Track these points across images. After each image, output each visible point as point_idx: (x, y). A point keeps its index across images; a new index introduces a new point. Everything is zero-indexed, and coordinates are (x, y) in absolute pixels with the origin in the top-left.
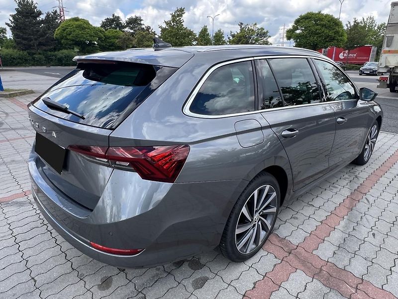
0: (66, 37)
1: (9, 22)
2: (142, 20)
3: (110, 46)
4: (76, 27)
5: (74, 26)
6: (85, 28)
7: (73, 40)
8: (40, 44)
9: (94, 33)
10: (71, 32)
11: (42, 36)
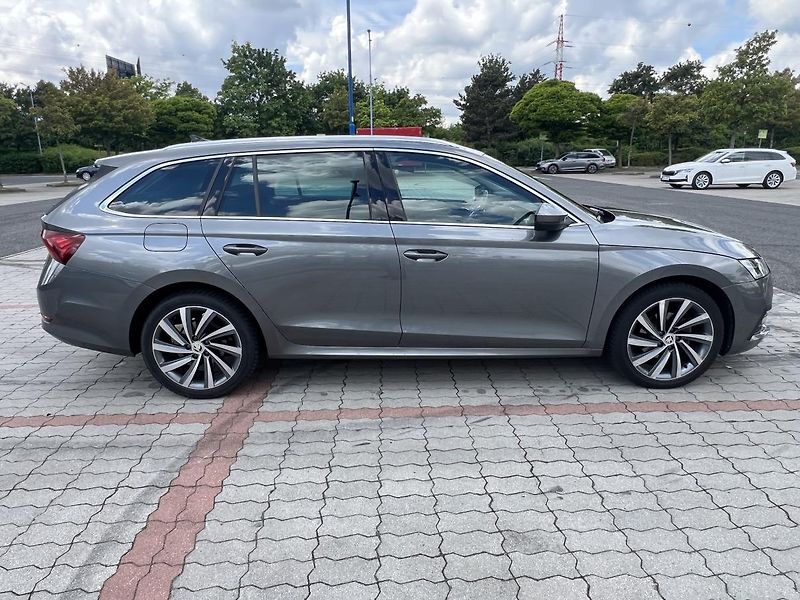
0: (527, 115)
1: (458, 99)
2: (702, 67)
3: (607, 127)
4: (548, 97)
5: (545, 95)
6: (564, 97)
7: (538, 121)
8: (496, 130)
9: (578, 104)
10: (537, 106)
11: (501, 116)
